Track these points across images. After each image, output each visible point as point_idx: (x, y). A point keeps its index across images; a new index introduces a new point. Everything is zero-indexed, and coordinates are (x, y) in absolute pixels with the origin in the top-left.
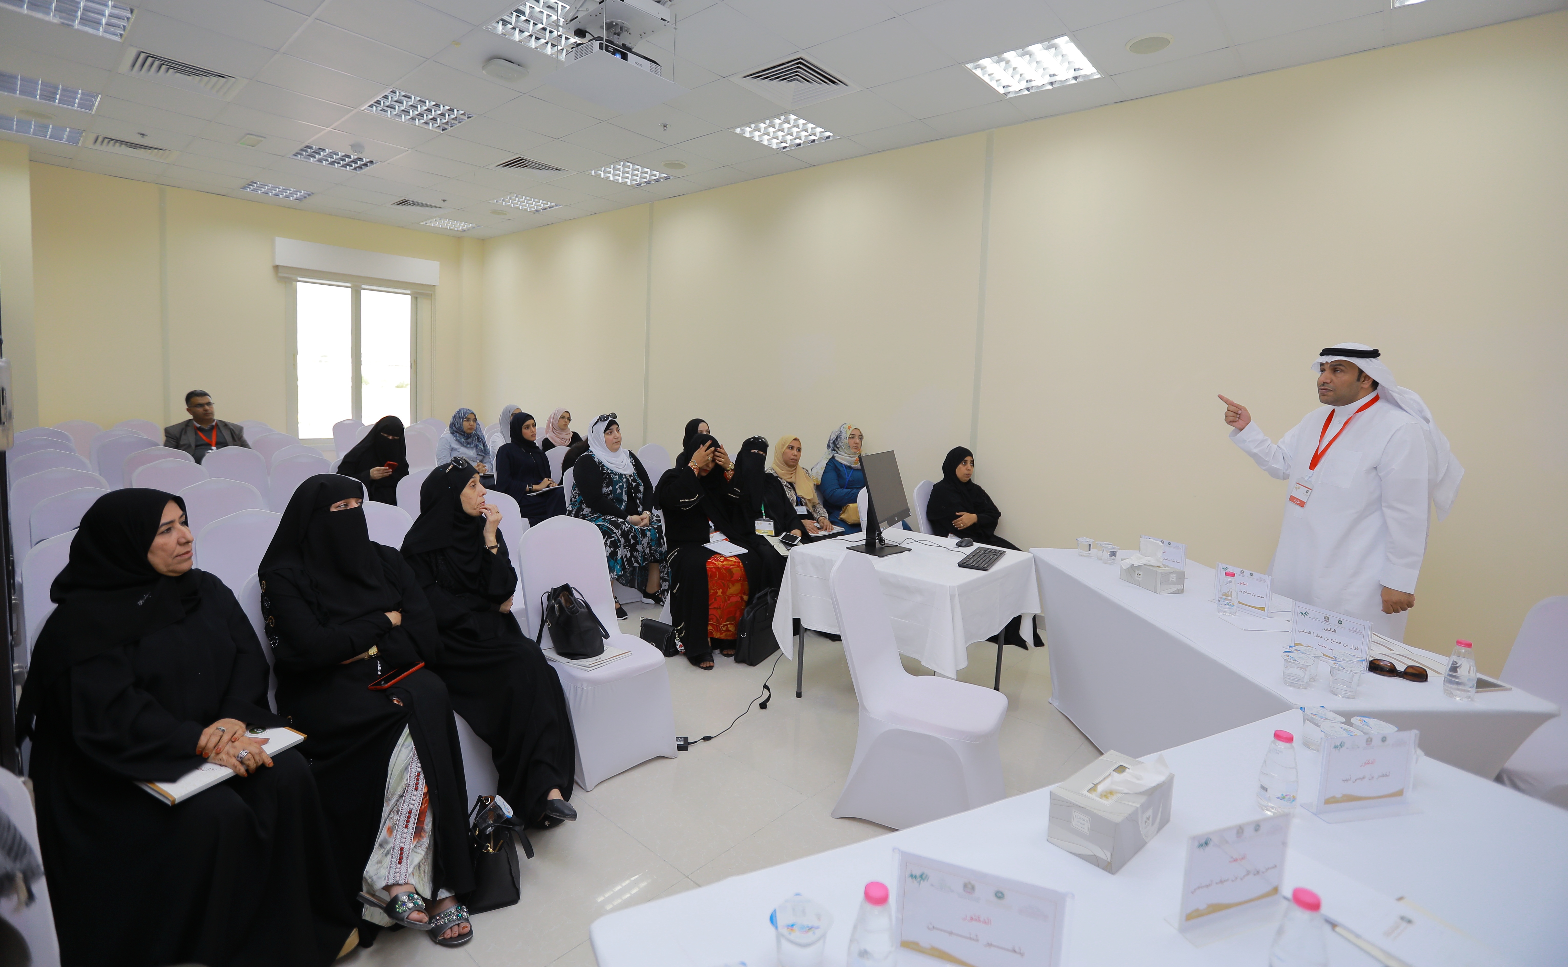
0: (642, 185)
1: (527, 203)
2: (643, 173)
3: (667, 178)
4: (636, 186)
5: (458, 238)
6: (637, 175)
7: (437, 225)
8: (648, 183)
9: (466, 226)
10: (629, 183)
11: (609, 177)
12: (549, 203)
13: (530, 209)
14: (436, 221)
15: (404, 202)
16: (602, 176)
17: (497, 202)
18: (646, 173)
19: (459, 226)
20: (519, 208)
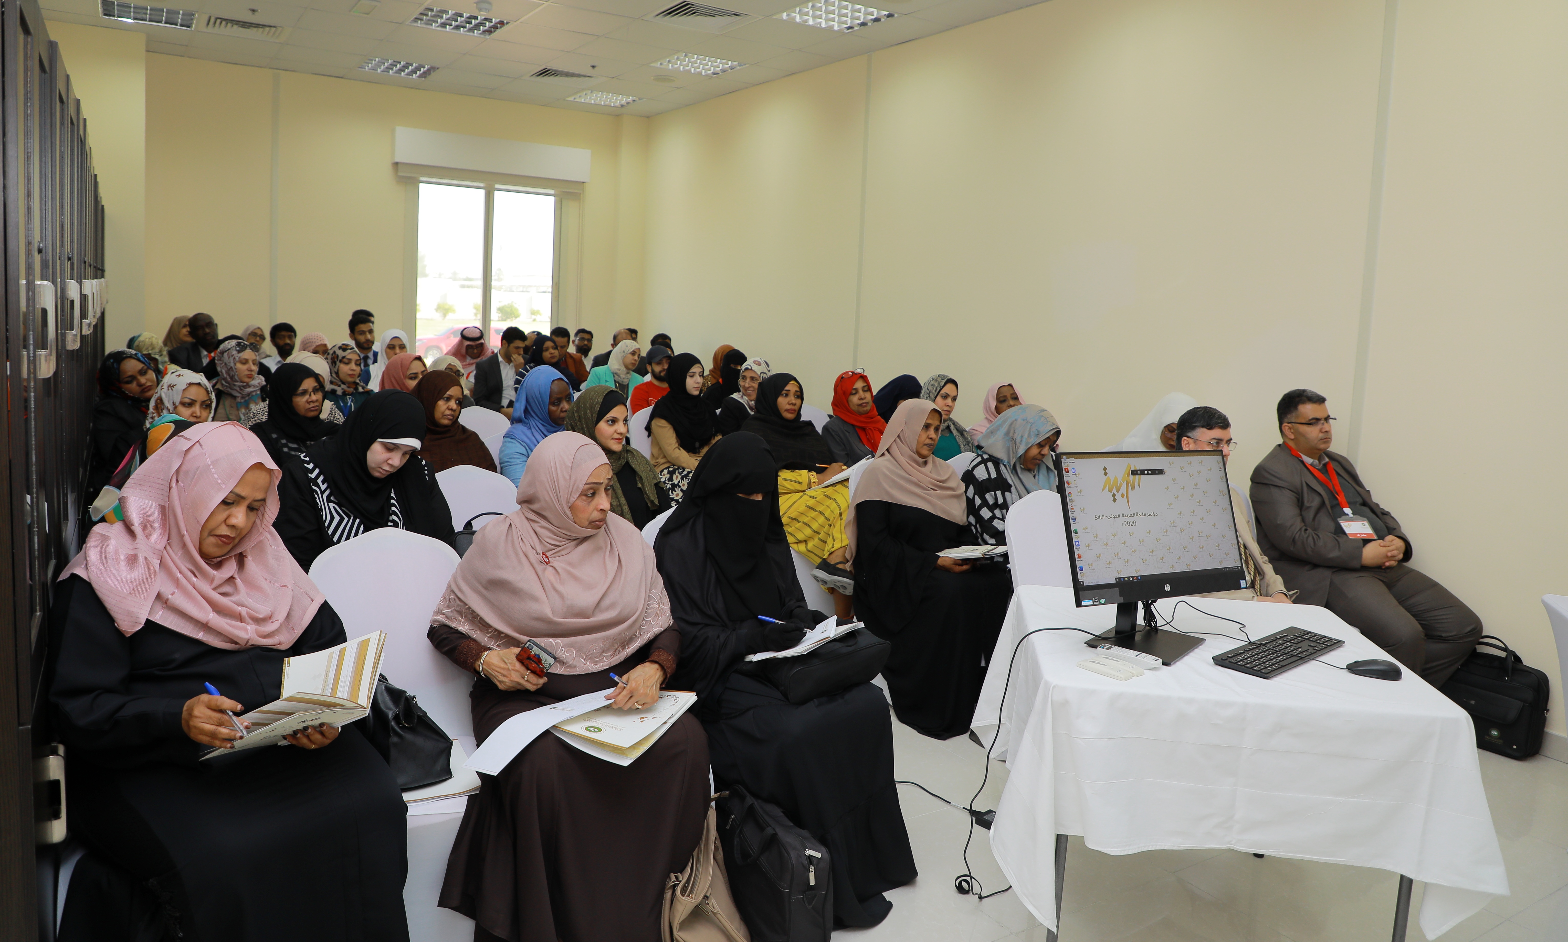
0: (856, 28)
1: (700, 63)
2: (853, 11)
3: (890, 15)
4: (846, 31)
5: (616, 115)
6: (846, 15)
7: (587, 101)
8: (863, 24)
9: (624, 99)
10: (836, 28)
11: (807, 21)
12: (730, 62)
13: (705, 72)
14: (586, 94)
15: (545, 72)
16: (798, 19)
17: (661, 64)
18: (859, 11)
19: (616, 100)
20: (691, 71)
